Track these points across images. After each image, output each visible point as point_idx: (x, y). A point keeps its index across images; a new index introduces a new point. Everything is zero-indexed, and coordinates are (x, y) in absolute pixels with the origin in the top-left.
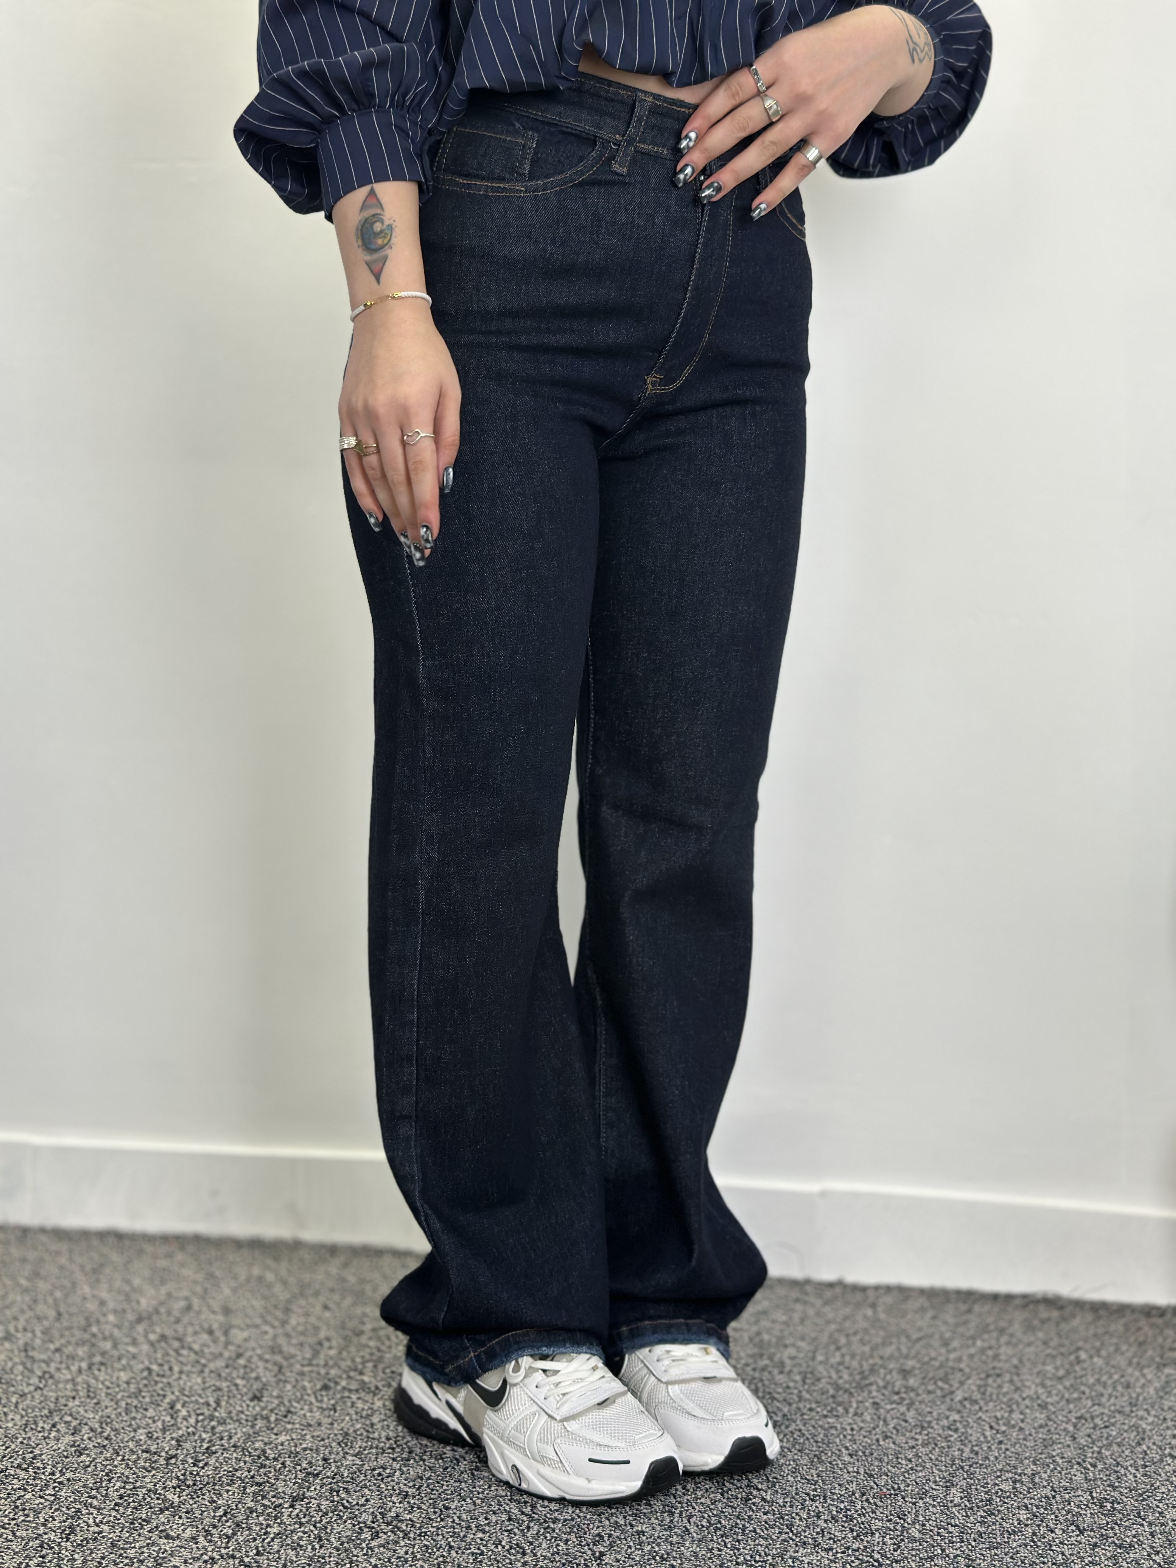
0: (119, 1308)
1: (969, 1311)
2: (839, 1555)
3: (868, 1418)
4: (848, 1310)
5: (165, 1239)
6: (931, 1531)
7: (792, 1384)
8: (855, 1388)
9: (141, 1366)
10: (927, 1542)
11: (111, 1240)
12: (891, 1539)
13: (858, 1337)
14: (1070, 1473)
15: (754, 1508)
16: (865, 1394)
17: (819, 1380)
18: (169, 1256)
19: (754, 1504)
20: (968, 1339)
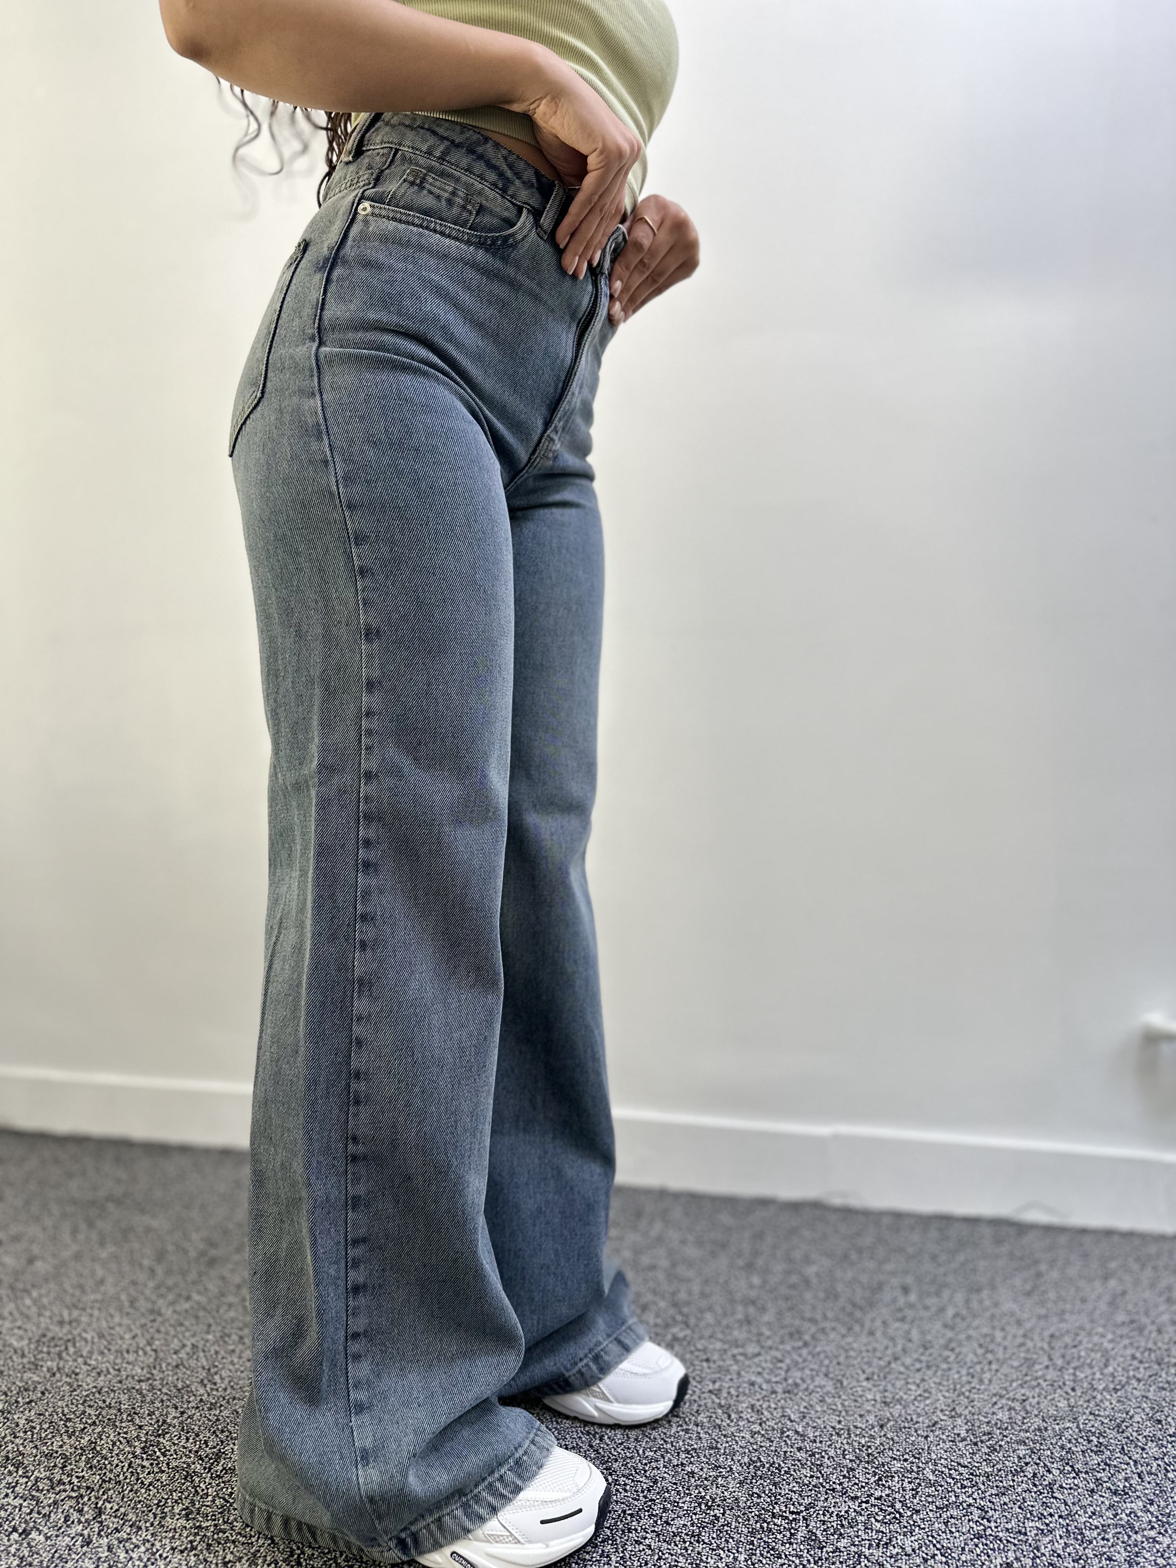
2: (864, 1505)
6: (942, 1472)
10: (941, 1486)
12: (910, 1483)
14: (1053, 1399)
15: (789, 1442)
19: (788, 1436)
20: (951, 1253)
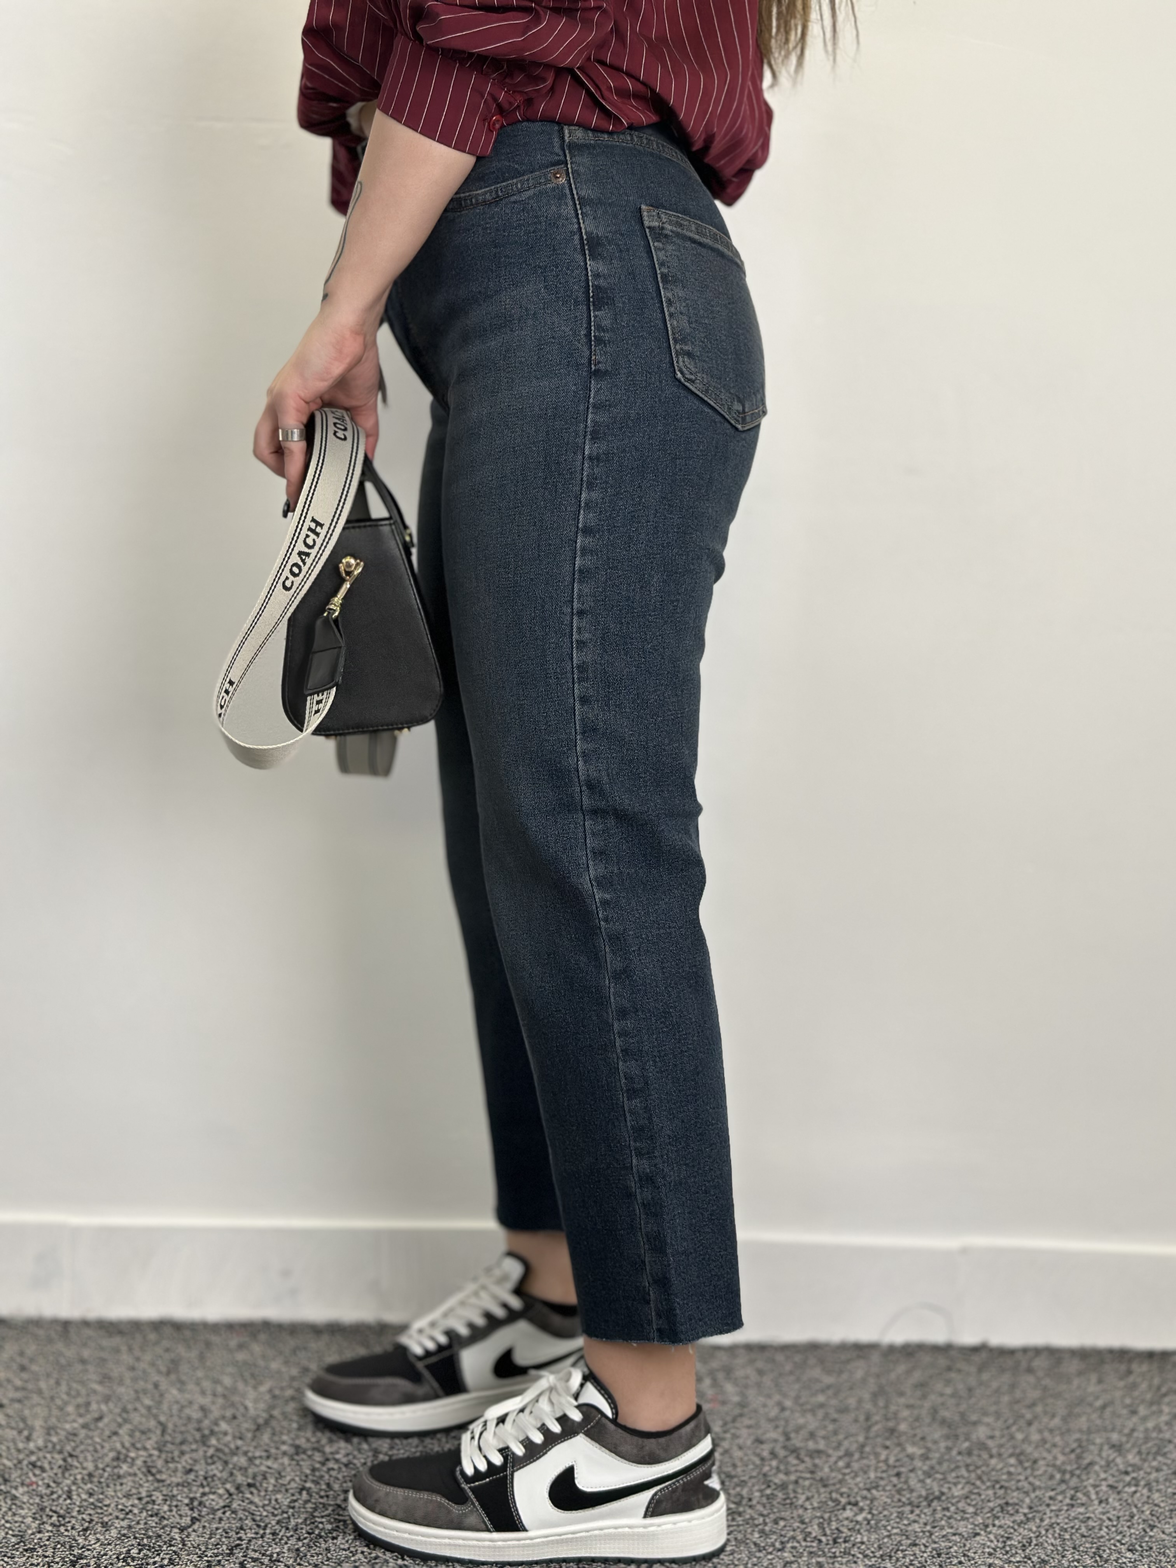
0: (229, 1413)
1: (1129, 1372)
3: (1117, 1504)
4: (1006, 1378)
5: (230, 1327)
7: (1012, 1469)
8: (1078, 1468)
9: (293, 1485)
11: (168, 1331)
13: (1039, 1409)
16: (1093, 1476)
17: (1035, 1462)
18: (241, 1346)
20: (1152, 1403)
